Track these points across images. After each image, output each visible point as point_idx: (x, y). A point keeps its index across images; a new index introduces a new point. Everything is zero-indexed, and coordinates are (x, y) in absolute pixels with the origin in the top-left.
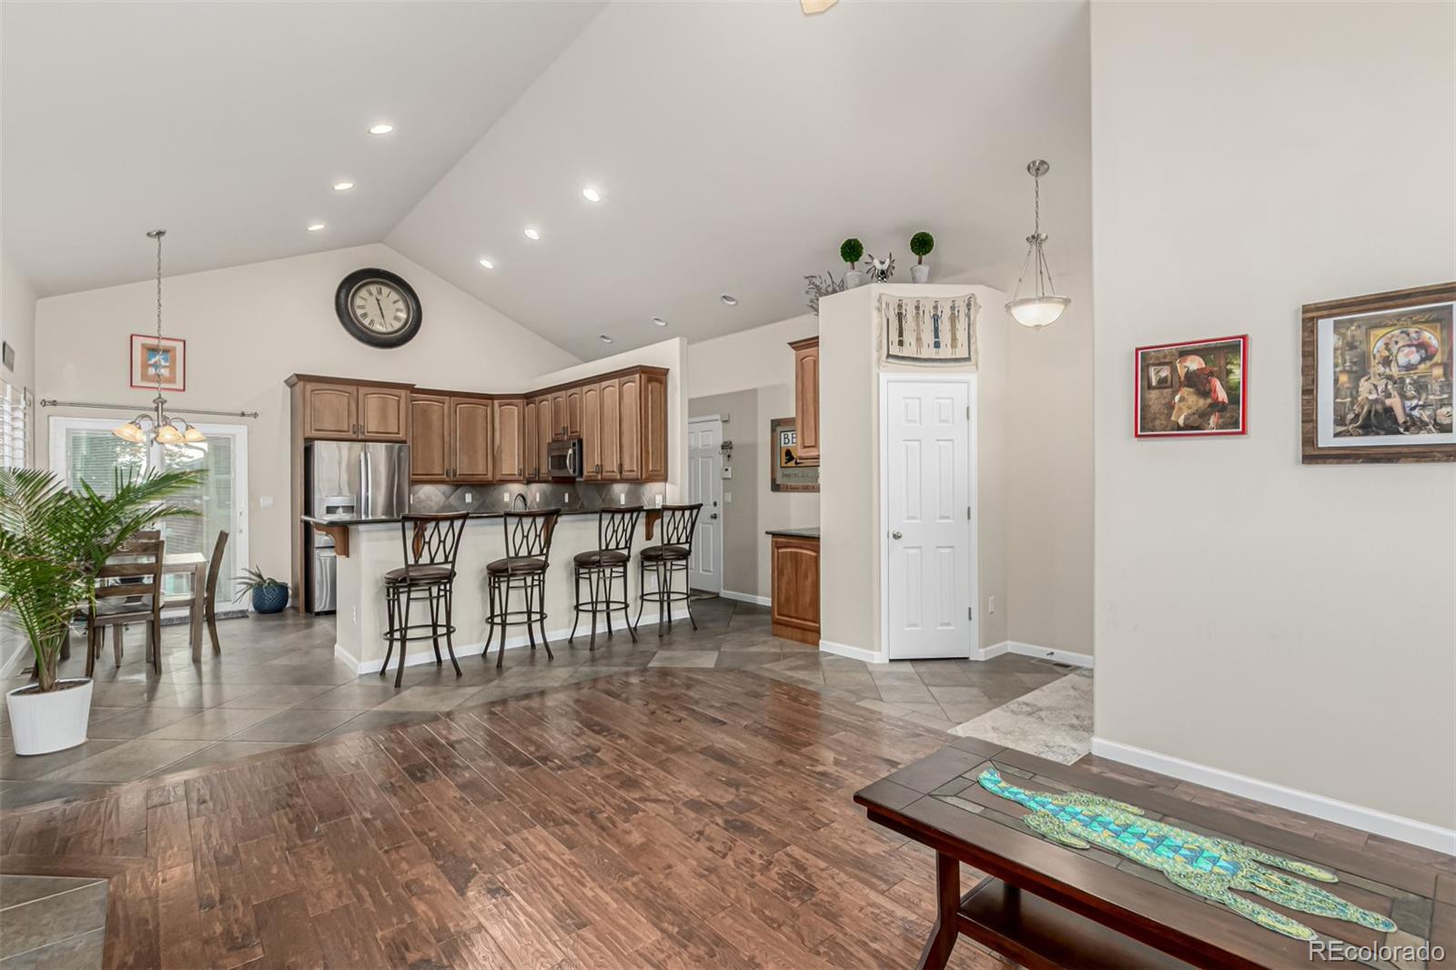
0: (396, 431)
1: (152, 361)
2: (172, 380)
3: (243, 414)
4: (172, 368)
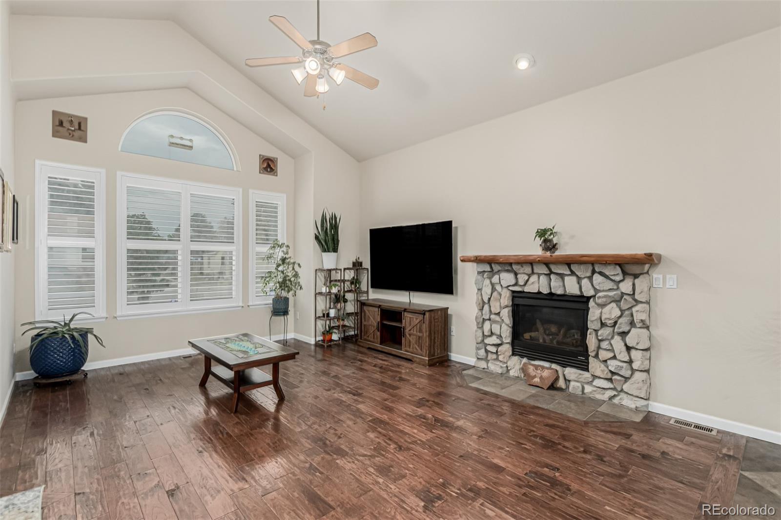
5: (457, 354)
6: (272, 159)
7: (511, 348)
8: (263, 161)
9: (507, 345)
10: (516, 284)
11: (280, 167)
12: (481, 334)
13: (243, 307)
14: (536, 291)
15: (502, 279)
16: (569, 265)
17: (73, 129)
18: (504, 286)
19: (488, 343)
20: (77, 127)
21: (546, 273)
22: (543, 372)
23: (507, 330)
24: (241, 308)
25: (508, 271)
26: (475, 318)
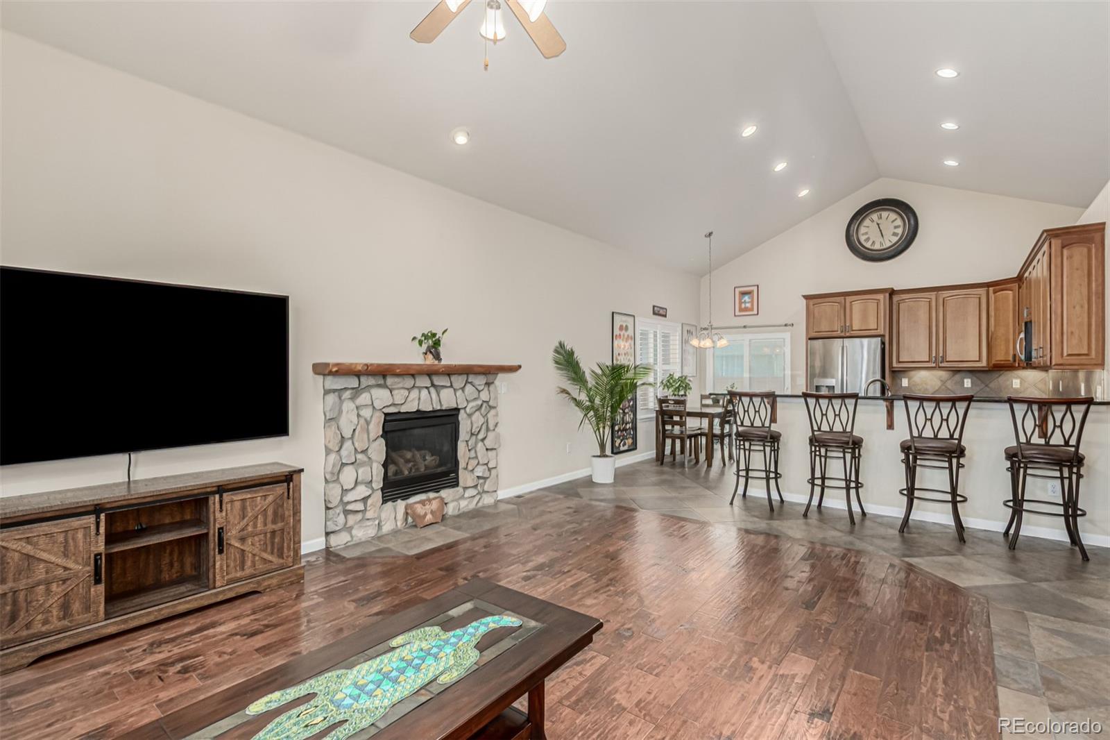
0: (876, 328)
1: (743, 301)
2: (752, 309)
3: (786, 325)
4: (752, 302)
7: (381, 495)
9: (376, 494)
10: (392, 404)
12: (341, 489)
14: (416, 410)
15: (376, 399)
16: (449, 375)
18: (378, 408)
19: (350, 500)
21: (427, 386)
25: (380, 386)
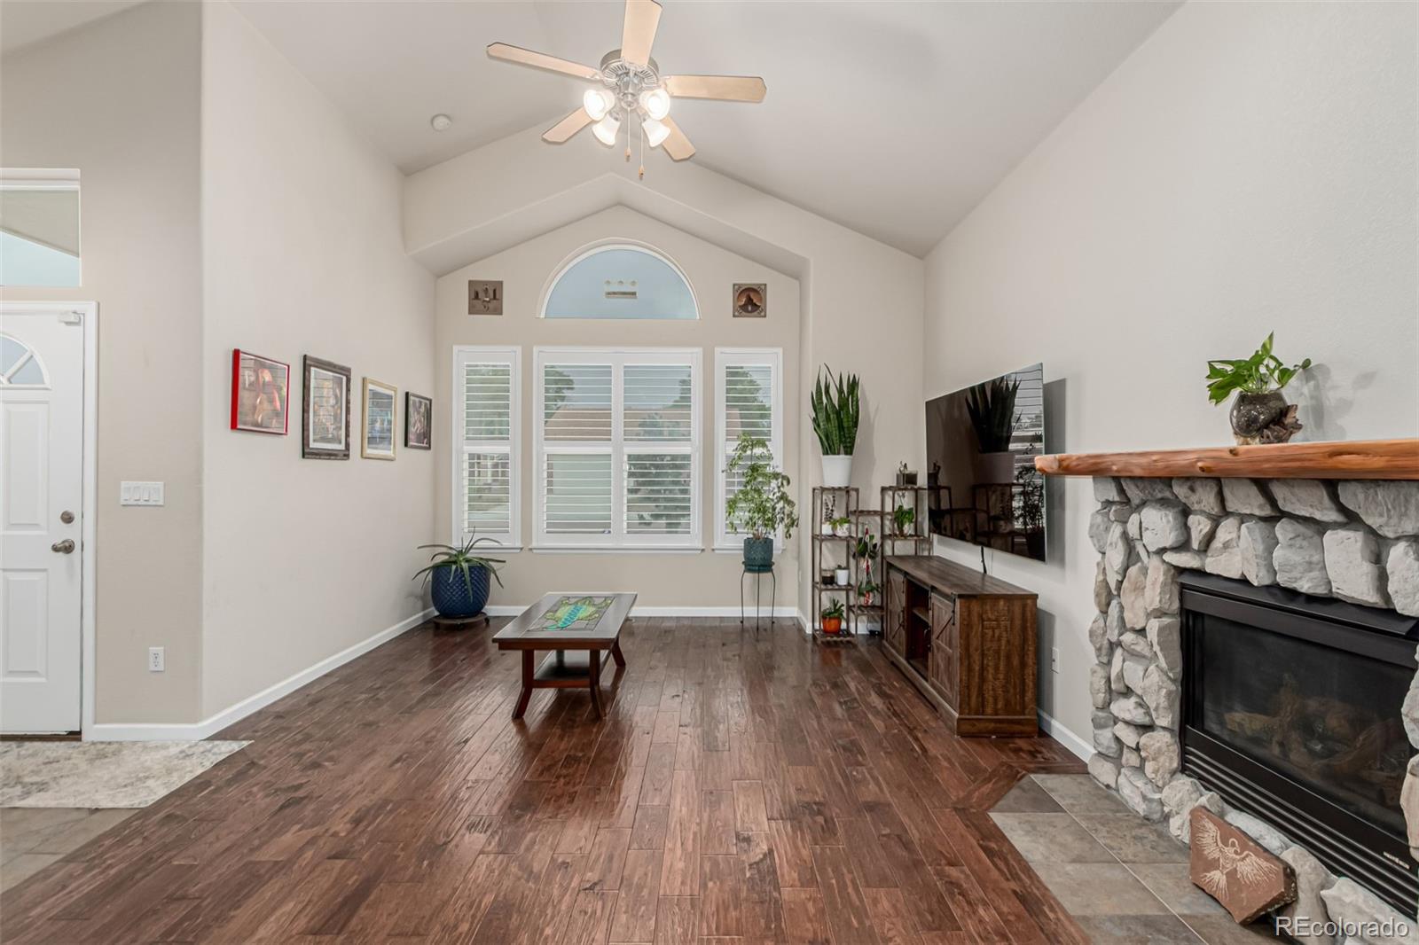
5: (1067, 727)
6: (756, 287)
7: (1175, 748)
8: (740, 294)
9: (1162, 733)
10: (1183, 546)
11: (772, 301)
12: (1104, 683)
13: (703, 550)
14: (1236, 576)
15: (1147, 529)
16: (1331, 485)
17: (488, 299)
18: (1151, 549)
19: (1122, 715)
20: (492, 296)
21: (1257, 512)
22: (1243, 859)
23: (1160, 688)
24: (699, 552)
25: (1164, 503)
26: (1088, 634)
